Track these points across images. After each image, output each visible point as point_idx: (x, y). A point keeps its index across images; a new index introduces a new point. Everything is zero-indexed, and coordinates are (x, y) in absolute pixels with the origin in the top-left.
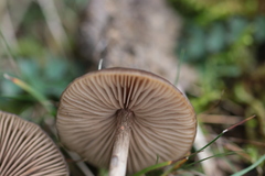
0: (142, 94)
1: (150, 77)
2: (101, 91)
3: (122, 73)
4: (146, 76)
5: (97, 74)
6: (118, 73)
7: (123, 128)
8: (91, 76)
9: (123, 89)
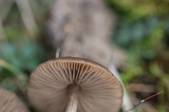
0: (85, 75)
1: (91, 64)
2: (57, 73)
3: (72, 61)
4: (89, 64)
5: (55, 62)
6: (70, 61)
7: (72, 98)
8: (51, 63)
9: (72, 71)
